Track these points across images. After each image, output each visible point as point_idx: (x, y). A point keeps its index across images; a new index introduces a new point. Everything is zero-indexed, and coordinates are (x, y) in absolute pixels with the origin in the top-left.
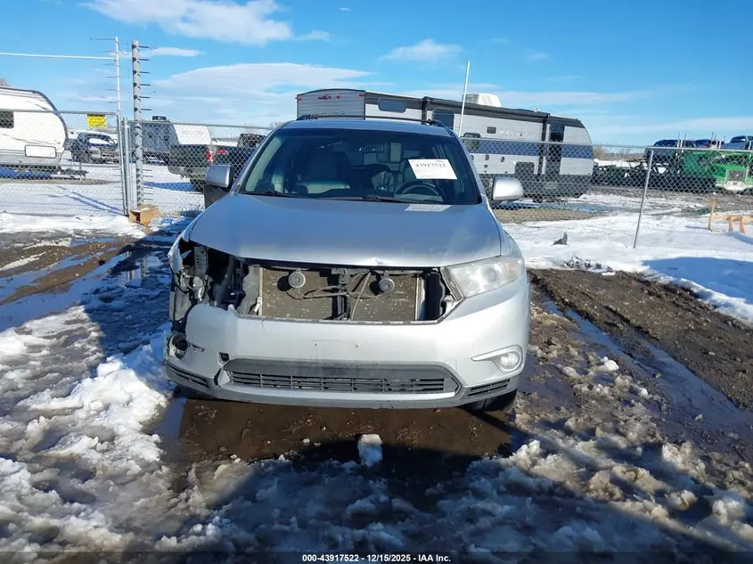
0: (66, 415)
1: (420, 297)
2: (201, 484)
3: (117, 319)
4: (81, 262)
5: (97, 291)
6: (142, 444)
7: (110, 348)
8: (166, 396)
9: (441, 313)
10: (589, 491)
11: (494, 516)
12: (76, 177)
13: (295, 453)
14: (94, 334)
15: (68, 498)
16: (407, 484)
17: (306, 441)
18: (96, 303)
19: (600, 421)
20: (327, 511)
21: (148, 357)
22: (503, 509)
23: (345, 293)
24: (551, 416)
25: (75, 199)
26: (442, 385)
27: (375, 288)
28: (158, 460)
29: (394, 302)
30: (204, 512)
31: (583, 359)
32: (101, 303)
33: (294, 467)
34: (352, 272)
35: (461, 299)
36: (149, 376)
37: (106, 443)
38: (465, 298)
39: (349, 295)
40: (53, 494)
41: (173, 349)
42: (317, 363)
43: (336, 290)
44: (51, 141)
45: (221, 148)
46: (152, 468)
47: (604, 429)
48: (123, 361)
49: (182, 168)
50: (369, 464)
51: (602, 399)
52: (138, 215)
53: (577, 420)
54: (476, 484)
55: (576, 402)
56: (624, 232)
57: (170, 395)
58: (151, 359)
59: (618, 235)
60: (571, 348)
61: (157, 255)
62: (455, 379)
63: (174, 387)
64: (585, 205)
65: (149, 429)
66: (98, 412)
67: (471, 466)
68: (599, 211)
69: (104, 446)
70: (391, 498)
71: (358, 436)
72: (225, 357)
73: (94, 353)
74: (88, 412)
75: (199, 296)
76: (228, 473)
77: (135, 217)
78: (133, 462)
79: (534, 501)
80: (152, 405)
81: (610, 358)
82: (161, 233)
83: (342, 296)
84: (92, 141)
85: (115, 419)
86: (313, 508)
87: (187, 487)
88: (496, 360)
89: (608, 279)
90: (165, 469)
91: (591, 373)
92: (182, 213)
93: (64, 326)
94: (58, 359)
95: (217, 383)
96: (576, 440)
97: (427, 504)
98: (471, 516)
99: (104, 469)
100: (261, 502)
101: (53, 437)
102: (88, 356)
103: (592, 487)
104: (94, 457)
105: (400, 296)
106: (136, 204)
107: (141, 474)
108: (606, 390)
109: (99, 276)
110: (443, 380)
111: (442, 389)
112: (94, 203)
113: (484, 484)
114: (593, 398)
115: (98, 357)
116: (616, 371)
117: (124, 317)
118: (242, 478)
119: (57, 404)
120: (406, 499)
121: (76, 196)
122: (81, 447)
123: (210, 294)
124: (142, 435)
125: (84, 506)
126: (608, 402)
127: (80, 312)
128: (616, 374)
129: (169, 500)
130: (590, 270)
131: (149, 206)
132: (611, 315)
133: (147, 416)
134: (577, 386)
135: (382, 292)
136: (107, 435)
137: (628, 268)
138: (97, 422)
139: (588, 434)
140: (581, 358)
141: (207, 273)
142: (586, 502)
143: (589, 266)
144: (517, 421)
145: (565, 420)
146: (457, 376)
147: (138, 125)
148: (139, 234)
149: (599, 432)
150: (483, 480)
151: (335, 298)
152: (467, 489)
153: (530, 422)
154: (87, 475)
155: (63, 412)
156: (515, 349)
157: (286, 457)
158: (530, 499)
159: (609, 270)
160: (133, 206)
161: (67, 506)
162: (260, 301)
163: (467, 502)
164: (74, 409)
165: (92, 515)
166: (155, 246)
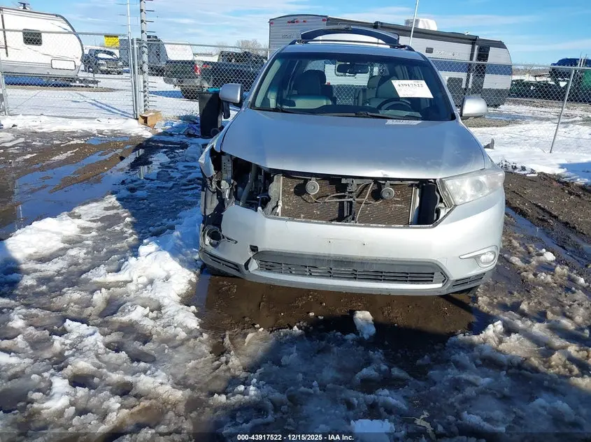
0: (120, 287)
1: (414, 203)
2: (236, 349)
3: (144, 206)
4: (107, 157)
5: (123, 182)
6: (184, 315)
7: (143, 231)
8: (195, 273)
9: (435, 218)
10: (550, 367)
11: (477, 386)
12: (90, 85)
13: (305, 324)
14: (128, 220)
15: (136, 358)
16: (399, 355)
17: (312, 314)
18: (125, 193)
19: (548, 305)
20: (339, 376)
21: (178, 241)
22: (484, 381)
23: (351, 199)
24: (507, 299)
25: (93, 104)
26: (433, 277)
27: (377, 195)
28: (198, 327)
29: (392, 207)
30: (243, 374)
31: (524, 250)
32: (129, 193)
33: (306, 337)
34: (359, 181)
35: (453, 207)
36: (181, 256)
37: (155, 312)
38: (456, 206)
39: (355, 200)
40: (123, 354)
41: (208, 240)
42: (329, 257)
43: (344, 197)
44: (70, 56)
45: (206, 63)
46: (194, 334)
47: (553, 312)
48: (157, 243)
49: (175, 79)
50: (366, 337)
51: (546, 285)
52: (145, 119)
53: (529, 304)
54: (457, 357)
55: (526, 288)
56: (538, 138)
57: (198, 272)
58: (181, 243)
59: (534, 141)
60: (513, 241)
61: (165, 152)
62: (443, 273)
63: (200, 266)
64: (500, 114)
65: (186, 300)
66: (145, 286)
67: (449, 341)
68: (513, 120)
69: (154, 314)
70: (390, 367)
71: (352, 313)
72: (254, 249)
73: (131, 235)
74: (137, 285)
75: (227, 197)
76: (255, 341)
77: (143, 120)
78: (179, 329)
79: (508, 374)
80: (185, 281)
81: (547, 250)
82: (165, 133)
83: (348, 202)
84: (101, 55)
85: (159, 293)
86: (328, 374)
87: (224, 352)
88: (477, 258)
89: (532, 180)
90: (205, 336)
91: (534, 263)
92: (180, 118)
93: (104, 211)
94: (104, 239)
95: (247, 269)
96: (532, 321)
97: (419, 373)
98: (457, 385)
99: (158, 334)
100: (286, 366)
101: (113, 306)
102: (127, 238)
103: (553, 363)
104: (148, 324)
105: (397, 202)
106: (143, 109)
107: (188, 340)
108: (549, 278)
109: (122, 170)
110: (433, 274)
111: (432, 281)
112: (107, 108)
113: (463, 357)
114: (539, 285)
115: (135, 239)
116: (553, 261)
117: (148, 205)
118: (267, 345)
119: (112, 278)
120: (401, 368)
121: (94, 102)
122: (136, 314)
123: (236, 195)
124: (182, 306)
125: (149, 365)
126: (552, 288)
127: (112, 200)
128: (554, 264)
129: (213, 362)
130: (516, 171)
131: (154, 111)
132: (540, 211)
133: (182, 290)
134: (524, 274)
135: (382, 198)
136: (154, 305)
137: (548, 170)
138: (145, 294)
139: (541, 317)
140: (522, 249)
141: (232, 178)
142: (550, 376)
143: (515, 168)
144: (480, 303)
145: (519, 304)
146: (446, 271)
147: (145, 45)
148: (148, 134)
149: (550, 315)
150: (462, 354)
151: (342, 203)
152: (448, 361)
153: (490, 304)
154: (146, 339)
155: (118, 284)
156: (493, 249)
157: (299, 328)
158: (505, 372)
159: (533, 172)
160: (141, 111)
161: (135, 364)
162: (280, 203)
163: (452, 373)
164: (126, 283)
165: (156, 373)
166: (161, 145)
